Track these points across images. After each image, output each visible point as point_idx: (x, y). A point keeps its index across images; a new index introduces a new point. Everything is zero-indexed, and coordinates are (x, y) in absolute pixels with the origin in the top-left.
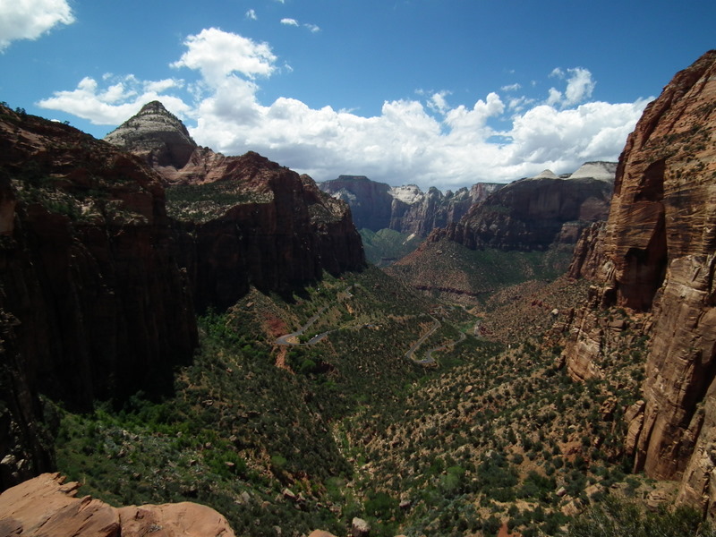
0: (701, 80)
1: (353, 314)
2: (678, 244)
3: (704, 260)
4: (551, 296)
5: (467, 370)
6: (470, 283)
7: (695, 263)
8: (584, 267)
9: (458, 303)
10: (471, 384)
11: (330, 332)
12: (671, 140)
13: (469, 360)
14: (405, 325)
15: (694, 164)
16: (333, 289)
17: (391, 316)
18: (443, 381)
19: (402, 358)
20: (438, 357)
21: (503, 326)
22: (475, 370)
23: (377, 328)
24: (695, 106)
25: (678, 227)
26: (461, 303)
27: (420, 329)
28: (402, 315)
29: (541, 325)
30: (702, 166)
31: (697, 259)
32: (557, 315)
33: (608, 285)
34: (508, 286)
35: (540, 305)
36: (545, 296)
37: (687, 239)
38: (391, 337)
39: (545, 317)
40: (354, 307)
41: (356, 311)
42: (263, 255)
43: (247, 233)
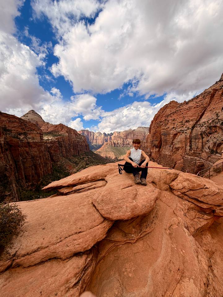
0: (165, 110)
2: (165, 144)
3: (171, 146)
7: (169, 147)
12: (161, 122)
15: (167, 127)
24: (165, 115)
25: (164, 140)
30: (168, 128)
31: (169, 146)
37: (166, 142)
42: (65, 149)
43: (61, 144)
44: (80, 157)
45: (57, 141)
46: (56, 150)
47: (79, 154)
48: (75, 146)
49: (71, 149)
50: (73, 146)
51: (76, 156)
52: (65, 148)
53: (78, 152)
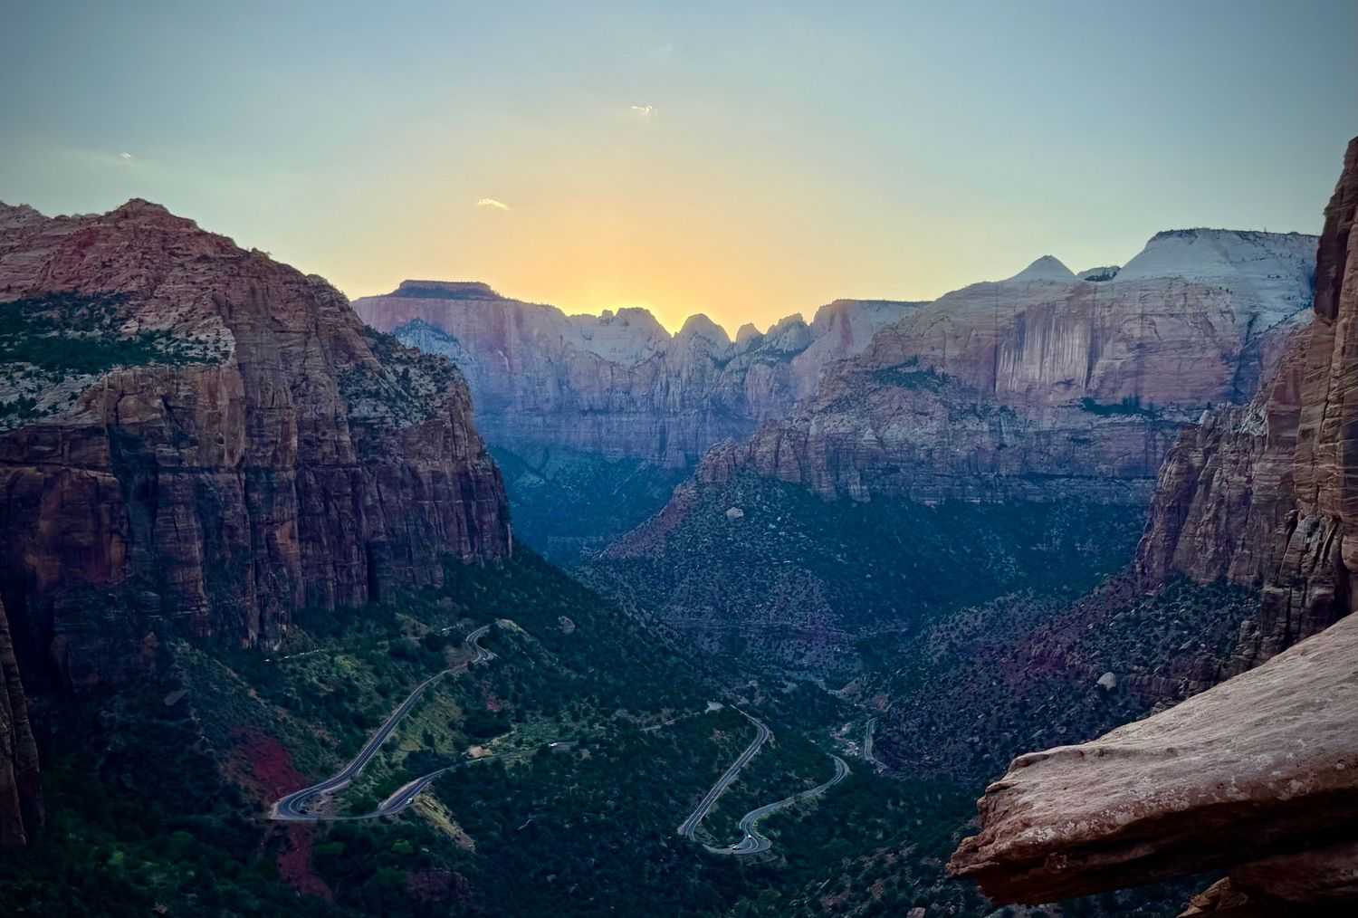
1: (501, 714)
4: (1093, 638)
5: (901, 862)
6: (835, 606)
8: (1183, 545)
9: (801, 668)
10: (921, 903)
11: (439, 773)
13: (872, 838)
14: (669, 741)
16: (430, 636)
17: (620, 713)
18: (828, 902)
19: (672, 844)
20: (776, 834)
21: (953, 733)
22: (923, 862)
23: (586, 754)
26: (810, 669)
27: (714, 749)
28: (656, 710)
29: (1068, 724)
32: (1114, 690)
33: (1319, 582)
34: (949, 611)
35: (1060, 662)
36: (1069, 636)
38: (628, 781)
39: (1079, 697)
40: (502, 695)
41: (508, 704)
42: (206, 535)
43: (153, 464)
44: (395, 629)
45: (94, 431)
46: (85, 539)
47: (373, 592)
48: (326, 496)
49: (281, 535)
50: (304, 493)
51: (343, 614)
52: (201, 514)
53: (372, 564)
